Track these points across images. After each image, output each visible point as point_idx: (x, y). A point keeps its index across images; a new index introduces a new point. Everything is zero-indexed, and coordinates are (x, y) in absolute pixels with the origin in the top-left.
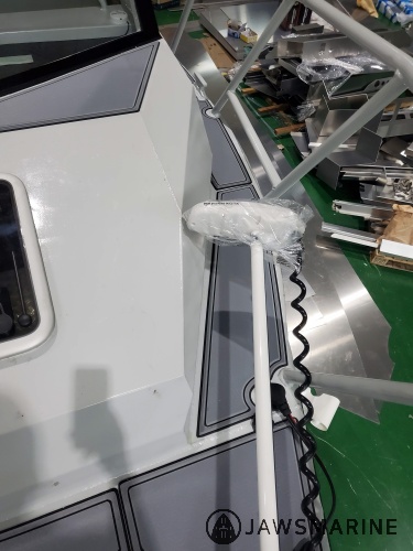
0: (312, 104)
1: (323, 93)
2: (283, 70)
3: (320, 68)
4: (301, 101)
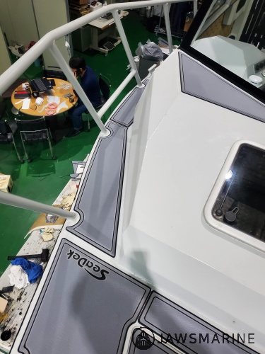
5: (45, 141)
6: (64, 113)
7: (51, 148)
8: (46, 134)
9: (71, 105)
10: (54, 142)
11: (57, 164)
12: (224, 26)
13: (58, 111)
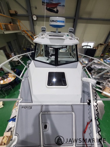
0: (93, 71)
1: (95, 70)
2: (89, 66)
3: (95, 67)
4: (91, 71)
5: (10, 89)
6: (13, 80)
7: (13, 90)
8: (10, 87)
9: (15, 78)
10: (13, 88)
11: (15, 92)
12: (41, 55)
13: (11, 80)
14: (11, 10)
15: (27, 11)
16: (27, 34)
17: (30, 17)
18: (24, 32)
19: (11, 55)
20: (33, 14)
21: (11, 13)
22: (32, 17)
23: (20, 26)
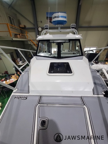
14: (21, 24)
15: (34, 25)
16: (33, 43)
17: (36, 29)
18: (30, 41)
19: (17, 60)
20: (38, 26)
21: (21, 27)
22: (38, 29)
23: (27, 36)
